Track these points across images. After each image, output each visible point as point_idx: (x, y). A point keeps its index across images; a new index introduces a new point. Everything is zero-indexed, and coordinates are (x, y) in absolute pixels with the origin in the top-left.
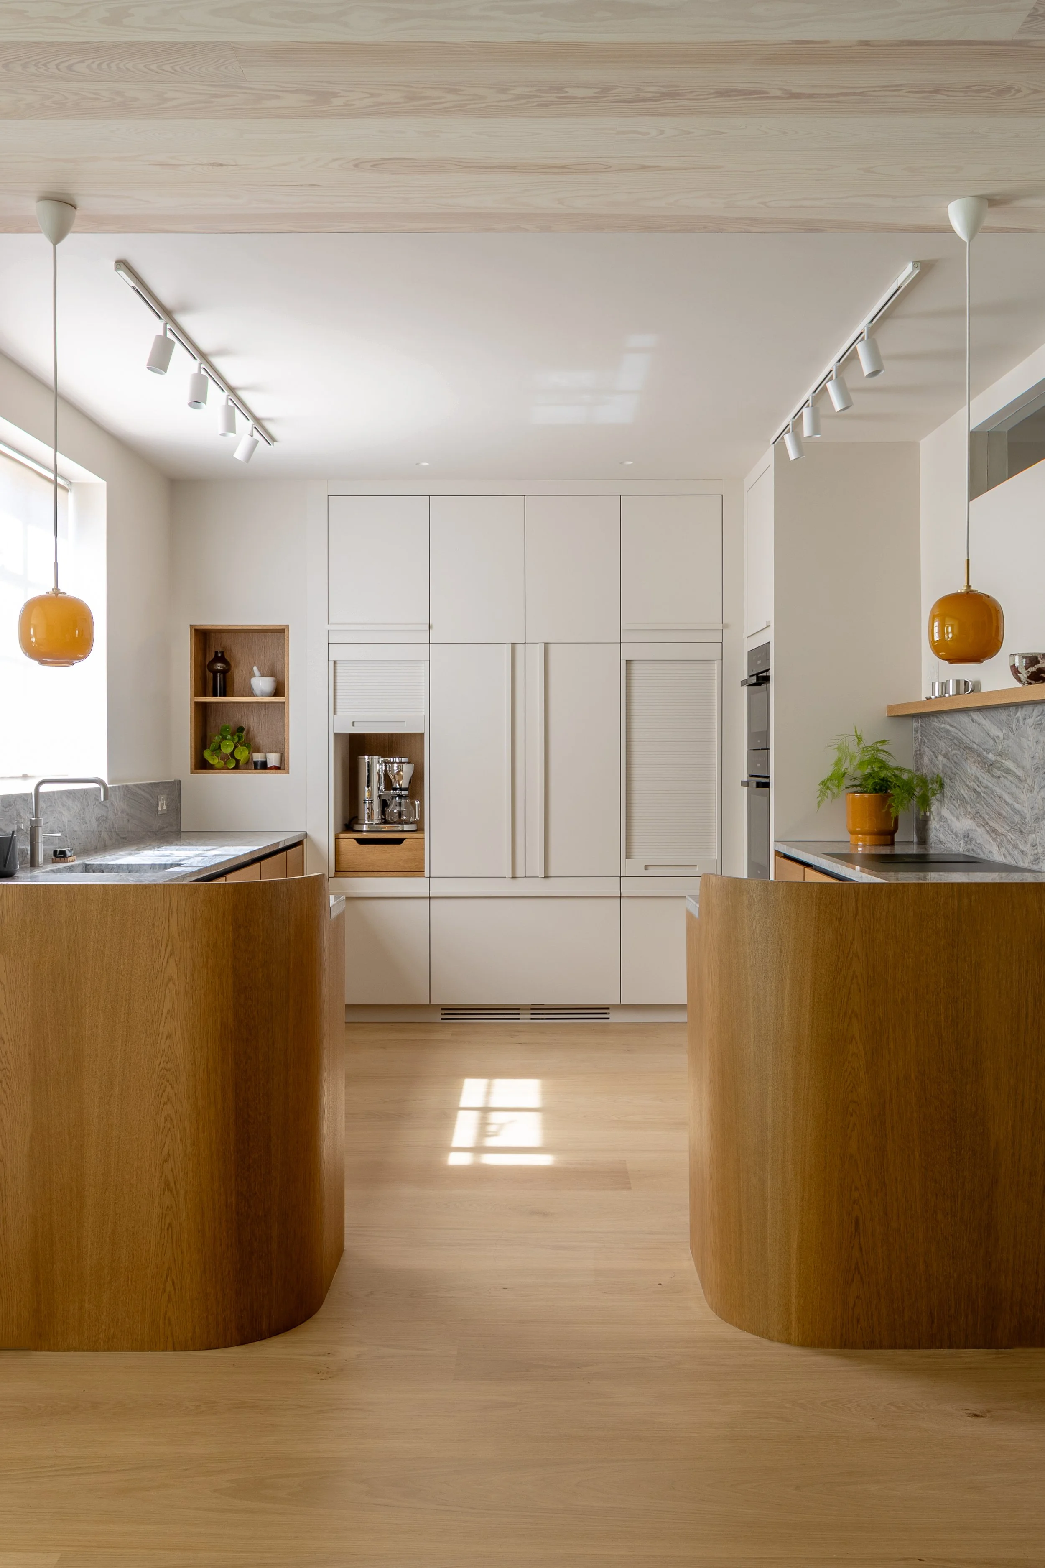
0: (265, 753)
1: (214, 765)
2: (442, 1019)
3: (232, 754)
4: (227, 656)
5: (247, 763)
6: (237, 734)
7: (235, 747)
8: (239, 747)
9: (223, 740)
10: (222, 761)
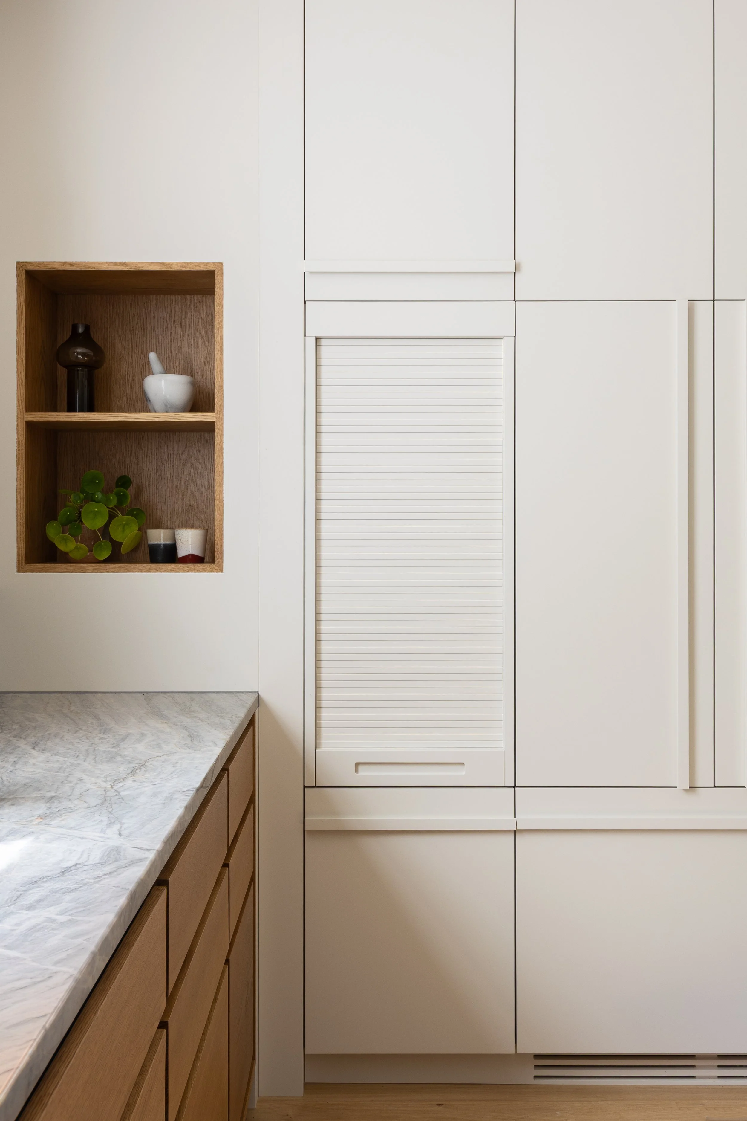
0: (174, 529)
1: (66, 554)
2: (536, 1077)
3: (105, 530)
4: (96, 337)
5: (136, 549)
6: (115, 490)
7: (112, 517)
8: (120, 515)
9: (86, 502)
10: (84, 546)
